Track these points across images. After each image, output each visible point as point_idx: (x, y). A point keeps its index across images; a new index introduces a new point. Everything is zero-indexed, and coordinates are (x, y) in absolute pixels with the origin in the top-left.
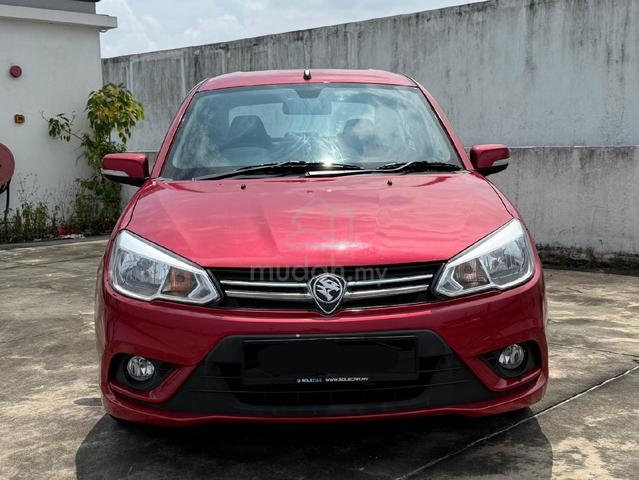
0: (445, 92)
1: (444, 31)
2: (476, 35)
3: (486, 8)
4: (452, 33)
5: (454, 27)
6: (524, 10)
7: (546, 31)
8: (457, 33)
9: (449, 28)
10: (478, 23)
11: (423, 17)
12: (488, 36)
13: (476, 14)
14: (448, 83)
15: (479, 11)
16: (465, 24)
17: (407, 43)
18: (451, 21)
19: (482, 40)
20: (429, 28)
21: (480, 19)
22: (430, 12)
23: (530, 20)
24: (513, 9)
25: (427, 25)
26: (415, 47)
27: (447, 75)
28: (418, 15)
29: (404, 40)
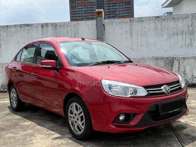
0: (18, 48)
1: (16, 31)
2: (26, 32)
3: (29, 26)
4: (19, 32)
5: (19, 30)
6: (40, 27)
7: (47, 33)
8: (20, 31)
9: (18, 30)
10: (27, 29)
11: (9, 27)
12: (30, 33)
13: (26, 27)
14: (19, 45)
15: (27, 26)
16: (23, 29)
17: (4, 33)
18: (18, 28)
19: (28, 34)
20: (11, 30)
21: (27, 28)
22: (11, 25)
23: (42, 30)
24: (37, 27)
25: (11, 29)
26: (7, 35)
27: (18, 43)
28: (7, 26)
29: (3, 33)
